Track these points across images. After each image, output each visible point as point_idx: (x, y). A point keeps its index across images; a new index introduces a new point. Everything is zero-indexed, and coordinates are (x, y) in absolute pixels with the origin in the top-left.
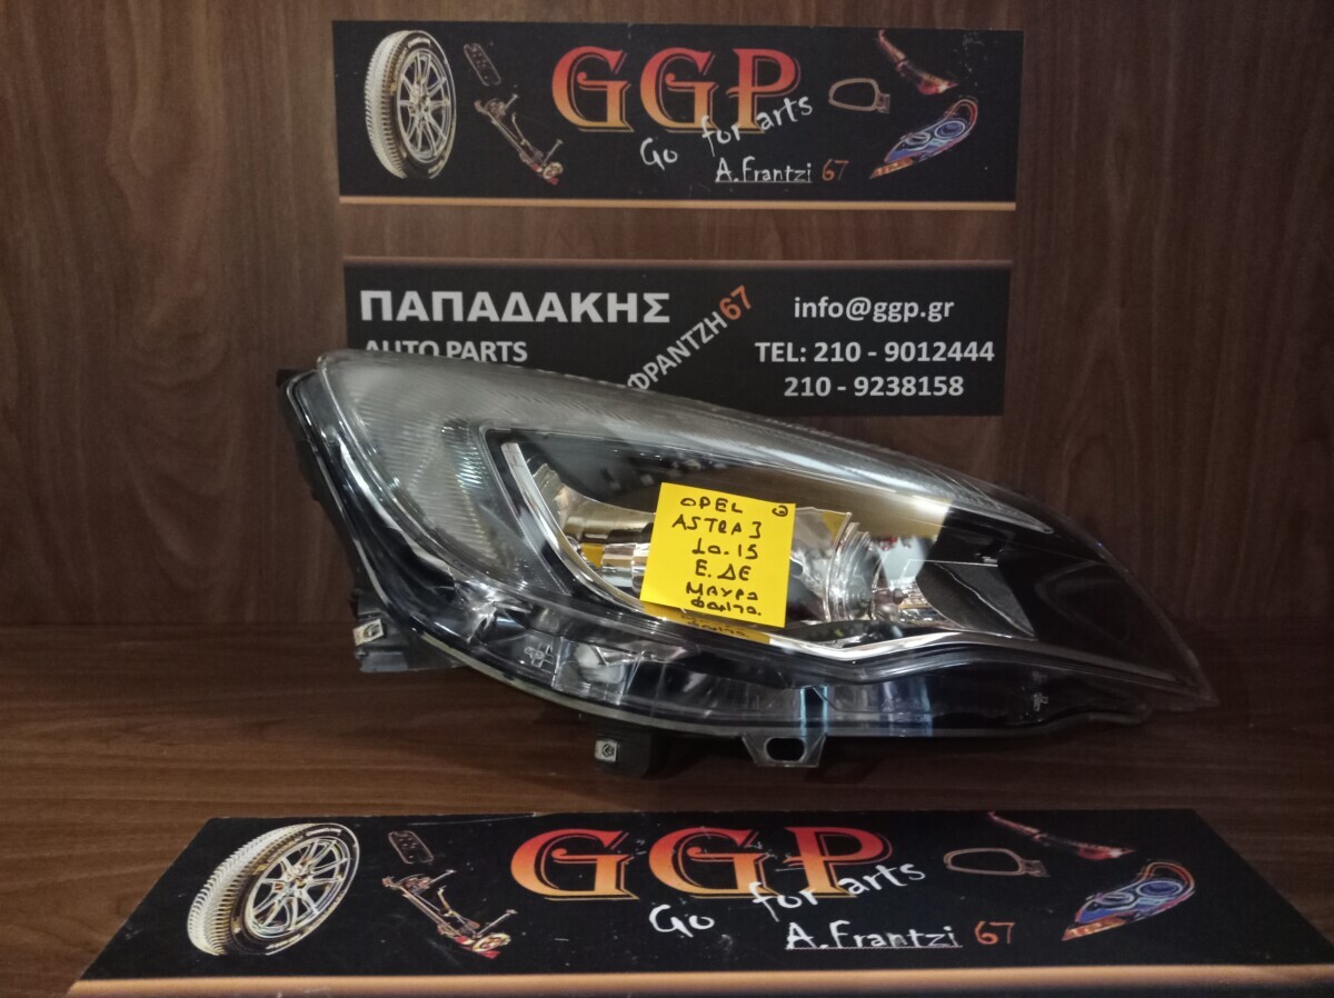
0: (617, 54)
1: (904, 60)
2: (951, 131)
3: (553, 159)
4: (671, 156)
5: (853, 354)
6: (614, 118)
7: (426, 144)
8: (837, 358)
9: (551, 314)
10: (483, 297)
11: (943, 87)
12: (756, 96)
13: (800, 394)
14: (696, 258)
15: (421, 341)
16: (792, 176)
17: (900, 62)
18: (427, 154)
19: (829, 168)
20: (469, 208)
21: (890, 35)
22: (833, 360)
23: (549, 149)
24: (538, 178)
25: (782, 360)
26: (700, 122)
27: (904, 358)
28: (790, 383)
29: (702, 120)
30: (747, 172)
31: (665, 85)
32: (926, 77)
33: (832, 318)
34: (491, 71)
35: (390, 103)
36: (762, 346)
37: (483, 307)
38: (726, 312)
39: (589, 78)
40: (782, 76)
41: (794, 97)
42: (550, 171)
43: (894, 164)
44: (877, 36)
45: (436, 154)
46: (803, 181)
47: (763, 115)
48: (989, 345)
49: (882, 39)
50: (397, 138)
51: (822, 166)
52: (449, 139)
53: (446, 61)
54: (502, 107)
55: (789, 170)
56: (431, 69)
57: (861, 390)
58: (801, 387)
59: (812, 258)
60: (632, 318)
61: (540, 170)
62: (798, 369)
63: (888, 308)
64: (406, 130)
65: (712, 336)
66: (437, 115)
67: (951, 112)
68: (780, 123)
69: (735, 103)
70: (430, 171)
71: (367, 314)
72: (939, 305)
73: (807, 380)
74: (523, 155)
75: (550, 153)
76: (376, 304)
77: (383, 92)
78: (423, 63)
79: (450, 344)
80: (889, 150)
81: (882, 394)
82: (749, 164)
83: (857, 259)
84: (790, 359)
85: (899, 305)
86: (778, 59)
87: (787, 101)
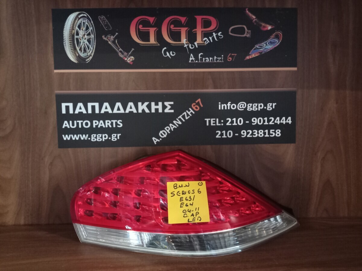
0: (154, 18)
1: (255, 19)
2: (273, 43)
3: (131, 55)
4: (173, 54)
5: (240, 122)
6: (152, 41)
7: (85, 51)
8: (235, 124)
9: (131, 110)
10: (106, 104)
11: (269, 28)
12: (203, 32)
13: (221, 137)
14: (183, 89)
15: (83, 121)
16: (217, 60)
17: (254, 19)
18: (85, 54)
19: (229, 57)
20: (101, 73)
21: (250, 10)
22: (233, 124)
23: (129, 52)
24: (126, 62)
25: (215, 125)
26: (183, 41)
27: (259, 123)
28: (218, 133)
29: (184, 41)
30: (200, 58)
31: (170, 29)
32: (263, 24)
33: (233, 110)
34: (108, 25)
35: (72, 36)
36: (207, 120)
37: (106, 108)
38: (194, 108)
39: (143, 27)
40: (212, 25)
41: (217, 32)
42: (130, 59)
43: (253, 55)
44: (246, 10)
45: (88, 54)
46: (221, 61)
47: (205, 39)
48: (290, 118)
49: (247, 11)
50: (75, 49)
51: (228, 56)
52: (93, 49)
53: (92, 22)
54: (112, 37)
55: (215, 58)
56: (87, 24)
57: (244, 135)
58: (222, 135)
59: (224, 89)
60: (160, 111)
61: (126, 59)
62: (220, 128)
63: (252, 106)
64: (78, 46)
65: (189, 117)
66: (89, 41)
67: (272, 37)
68: (212, 41)
69: (196, 34)
70: (86, 60)
71: (64, 111)
72: (271, 104)
73: (224, 132)
74: (120, 54)
75: (130, 53)
76: (67, 108)
77: (70, 33)
78: (84, 23)
79: (94, 122)
80: (251, 50)
81: (251, 136)
82: (201, 56)
83: (241, 89)
84: (218, 124)
85: (256, 104)
86: (210, 19)
87: (214, 33)
